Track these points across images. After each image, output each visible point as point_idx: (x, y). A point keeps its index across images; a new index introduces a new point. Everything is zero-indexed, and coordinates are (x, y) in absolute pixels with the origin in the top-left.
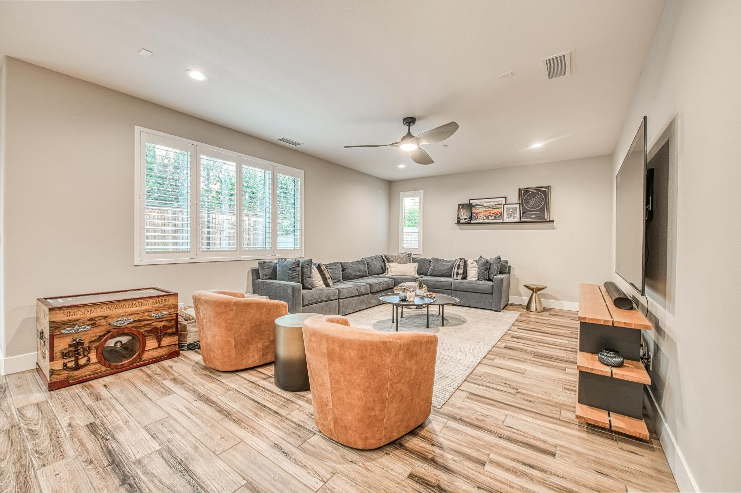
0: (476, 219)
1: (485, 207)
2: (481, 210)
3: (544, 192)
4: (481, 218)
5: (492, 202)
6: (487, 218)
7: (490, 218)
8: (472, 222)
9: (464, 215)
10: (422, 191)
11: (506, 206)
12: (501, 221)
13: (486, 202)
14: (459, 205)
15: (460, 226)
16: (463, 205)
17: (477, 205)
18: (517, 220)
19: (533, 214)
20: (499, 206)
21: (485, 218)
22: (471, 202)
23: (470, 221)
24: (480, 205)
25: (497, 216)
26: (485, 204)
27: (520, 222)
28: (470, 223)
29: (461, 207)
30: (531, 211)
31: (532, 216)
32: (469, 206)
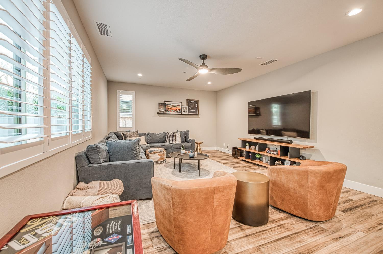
0: (169, 112)
1: (172, 106)
2: (171, 107)
3: (196, 102)
4: (171, 111)
5: (176, 104)
6: (174, 111)
7: (175, 111)
8: (167, 113)
9: (162, 109)
10: (135, 92)
11: (182, 107)
12: (180, 113)
13: (173, 104)
14: (159, 103)
15: (159, 115)
16: (161, 103)
17: (168, 104)
18: (187, 113)
19: (193, 111)
20: (179, 106)
21: (173, 111)
22: (165, 102)
23: (166, 113)
24: (170, 105)
25: (179, 111)
26: (172, 105)
27: (188, 114)
28: (166, 114)
29: (160, 104)
30: (192, 110)
31: (193, 112)
32: (164, 105)
